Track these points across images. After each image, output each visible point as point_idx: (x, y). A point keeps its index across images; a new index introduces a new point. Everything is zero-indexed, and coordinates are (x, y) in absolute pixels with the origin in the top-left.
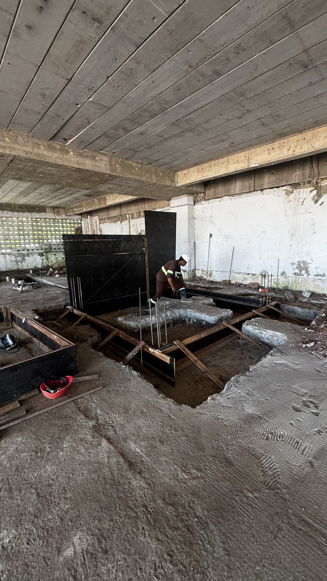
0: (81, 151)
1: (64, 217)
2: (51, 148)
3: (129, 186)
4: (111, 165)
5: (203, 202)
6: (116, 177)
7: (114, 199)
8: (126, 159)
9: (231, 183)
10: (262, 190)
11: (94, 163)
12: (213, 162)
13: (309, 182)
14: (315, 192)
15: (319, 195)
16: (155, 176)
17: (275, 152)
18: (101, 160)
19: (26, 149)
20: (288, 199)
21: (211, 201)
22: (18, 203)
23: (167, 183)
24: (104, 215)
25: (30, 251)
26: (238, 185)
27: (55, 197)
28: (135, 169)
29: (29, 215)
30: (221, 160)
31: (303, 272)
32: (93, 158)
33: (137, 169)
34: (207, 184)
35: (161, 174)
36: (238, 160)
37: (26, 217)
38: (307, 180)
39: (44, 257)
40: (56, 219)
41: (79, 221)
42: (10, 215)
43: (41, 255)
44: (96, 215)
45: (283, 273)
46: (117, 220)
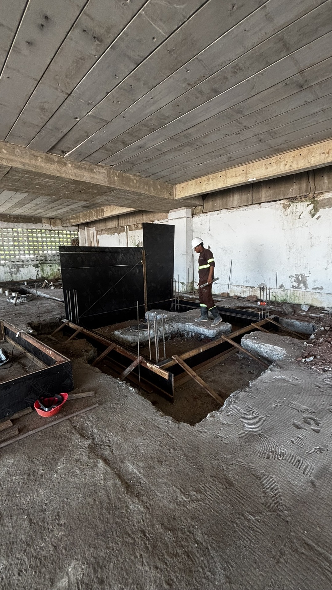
0: (79, 164)
1: (60, 228)
2: (49, 160)
3: (127, 199)
4: (109, 177)
5: (201, 215)
6: (114, 189)
7: (112, 211)
8: (125, 172)
9: (229, 197)
10: (260, 204)
11: (92, 175)
12: (211, 176)
13: (306, 196)
14: (312, 206)
15: (316, 209)
16: (154, 189)
17: (272, 166)
18: (99, 172)
19: (23, 160)
20: (286, 213)
21: (209, 214)
22: (13, 213)
23: (165, 196)
24: (101, 226)
25: (25, 262)
26: (235, 199)
27: (52, 208)
28: (133, 181)
29: (25, 226)
30: (220, 174)
31: (302, 285)
32: (92, 170)
33: (135, 181)
34: (205, 197)
35: (159, 187)
36: (236, 174)
37: (21, 228)
38: (304, 194)
39: (39, 269)
40: (52, 230)
41: (76, 233)
42: (5, 226)
43: (36, 266)
44: (93, 227)
45: (282, 286)
46: (114, 231)
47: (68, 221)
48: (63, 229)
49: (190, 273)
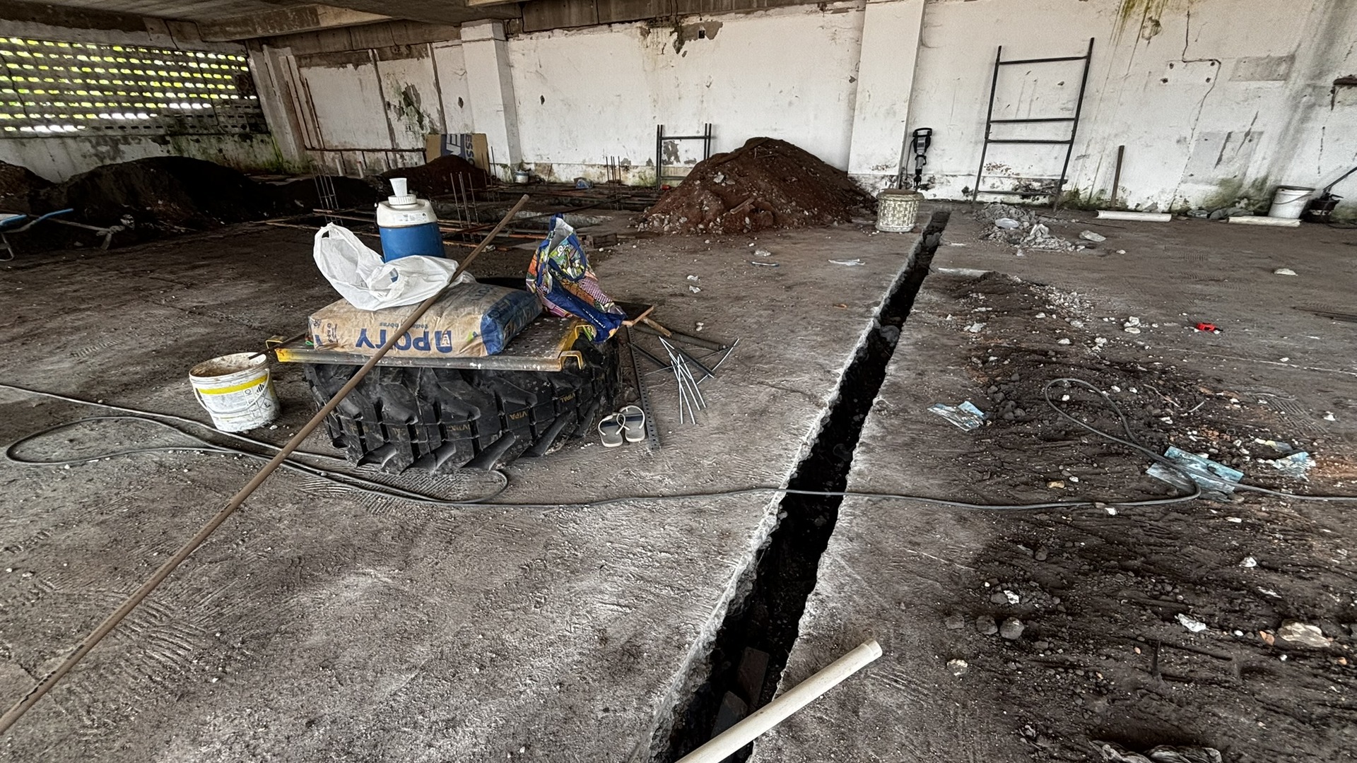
1: (198, 44)
5: (521, 36)
7: (339, 17)
9: (562, 6)
10: (610, 24)
13: (668, 19)
14: (675, 36)
15: (681, 41)
20: (645, 43)
21: (534, 36)
24: (309, 47)
25: (129, 131)
26: (573, 11)
31: (673, 158)
34: (523, 4)
37: (93, 41)
38: (664, 15)
40: (178, 50)
41: (242, 59)
42: (49, 35)
43: (161, 140)
44: (285, 46)
45: (649, 162)
46: (344, 59)
47: (217, 29)
48: (206, 48)
49: (514, 146)
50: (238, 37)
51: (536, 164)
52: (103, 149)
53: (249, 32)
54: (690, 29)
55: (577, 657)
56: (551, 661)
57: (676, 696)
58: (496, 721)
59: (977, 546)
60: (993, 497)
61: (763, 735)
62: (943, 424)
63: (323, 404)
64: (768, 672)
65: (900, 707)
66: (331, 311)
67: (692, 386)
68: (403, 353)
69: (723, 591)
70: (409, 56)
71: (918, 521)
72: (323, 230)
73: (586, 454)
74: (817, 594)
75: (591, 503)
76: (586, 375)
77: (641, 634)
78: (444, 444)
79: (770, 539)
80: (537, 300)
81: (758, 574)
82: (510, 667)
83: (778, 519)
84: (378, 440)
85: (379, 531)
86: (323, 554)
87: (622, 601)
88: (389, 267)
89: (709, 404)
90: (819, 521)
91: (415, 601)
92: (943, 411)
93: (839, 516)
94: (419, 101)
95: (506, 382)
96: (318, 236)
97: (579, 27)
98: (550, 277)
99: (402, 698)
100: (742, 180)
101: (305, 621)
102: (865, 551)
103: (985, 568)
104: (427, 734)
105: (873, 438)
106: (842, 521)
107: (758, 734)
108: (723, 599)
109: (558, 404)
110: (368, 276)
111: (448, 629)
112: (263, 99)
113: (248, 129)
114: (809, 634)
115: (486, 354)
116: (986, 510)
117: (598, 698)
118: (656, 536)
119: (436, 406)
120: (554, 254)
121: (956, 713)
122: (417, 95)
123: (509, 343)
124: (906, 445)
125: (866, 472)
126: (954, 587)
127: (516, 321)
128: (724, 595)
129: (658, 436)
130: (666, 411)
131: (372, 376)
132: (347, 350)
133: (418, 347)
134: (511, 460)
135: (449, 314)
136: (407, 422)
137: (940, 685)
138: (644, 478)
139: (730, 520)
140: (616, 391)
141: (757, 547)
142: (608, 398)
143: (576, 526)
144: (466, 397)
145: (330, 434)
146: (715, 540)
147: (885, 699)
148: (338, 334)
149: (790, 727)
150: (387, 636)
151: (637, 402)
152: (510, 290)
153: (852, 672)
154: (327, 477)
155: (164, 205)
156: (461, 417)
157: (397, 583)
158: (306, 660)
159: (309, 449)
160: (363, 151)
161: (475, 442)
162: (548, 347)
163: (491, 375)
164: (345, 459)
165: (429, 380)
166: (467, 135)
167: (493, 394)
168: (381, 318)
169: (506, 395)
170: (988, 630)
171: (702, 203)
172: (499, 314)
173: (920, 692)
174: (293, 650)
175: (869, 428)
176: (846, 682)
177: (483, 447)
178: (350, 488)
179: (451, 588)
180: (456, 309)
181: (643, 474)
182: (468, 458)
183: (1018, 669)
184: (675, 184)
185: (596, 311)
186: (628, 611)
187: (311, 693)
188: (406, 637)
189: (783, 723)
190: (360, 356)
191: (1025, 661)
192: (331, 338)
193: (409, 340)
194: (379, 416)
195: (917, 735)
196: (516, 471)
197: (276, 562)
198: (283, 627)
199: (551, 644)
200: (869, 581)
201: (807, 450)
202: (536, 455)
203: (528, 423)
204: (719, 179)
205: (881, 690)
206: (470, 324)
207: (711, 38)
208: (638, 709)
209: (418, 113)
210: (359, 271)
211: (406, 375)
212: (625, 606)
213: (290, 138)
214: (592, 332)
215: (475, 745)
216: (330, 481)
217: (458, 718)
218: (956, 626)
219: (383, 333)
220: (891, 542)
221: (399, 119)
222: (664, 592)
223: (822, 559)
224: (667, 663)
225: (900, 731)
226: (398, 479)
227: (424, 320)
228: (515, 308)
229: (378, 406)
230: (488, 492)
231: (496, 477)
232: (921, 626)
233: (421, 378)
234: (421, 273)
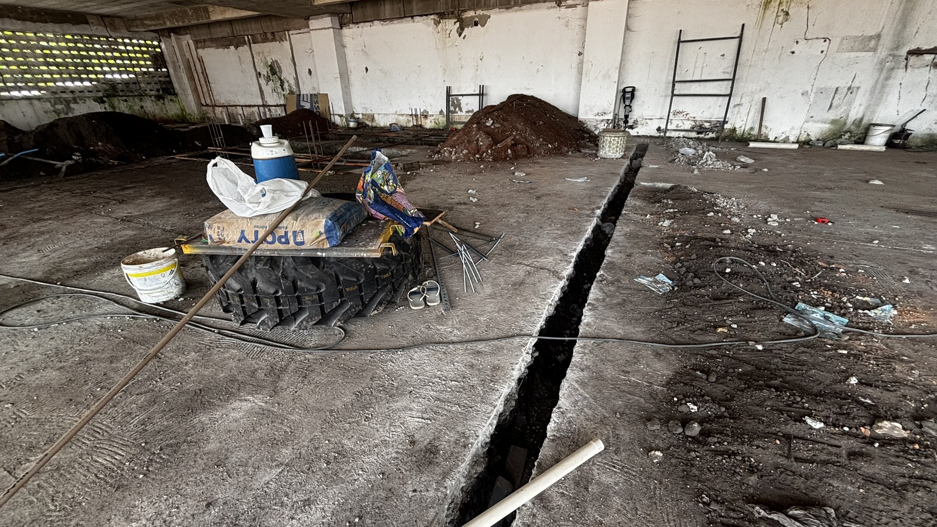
1: (125, 33)
5: (351, 26)
7: (223, 13)
9: (380, 5)
10: (412, 17)
13: (453, 13)
14: (458, 24)
15: (462, 28)
20: (437, 30)
21: (360, 25)
24: (203, 34)
25: (77, 94)
26: (387, 8)
31: (457, 109)
34: (352, 3)
37: (51, 32)
38: (450, 10)
39: (107, 105)
40: (111, 37)
41: (156, 43)
42: (18, 27)
43: (100, 100)
44: (186, 34)
45: (441, 112)
46: (228, 43)
47: (138, 22)
48: (131, 36)
49: (348, 102)
50: (153, 28)
51: (363, 114)
52: (59, 107)
53: (161, 24)
54: (468, 20)
55: (394, 455)
56: (376, 458)
57: (463, 480)
58: (338, 500)
59: (669, 373)
60: (679, 339)
61: (523, 505)
62: (644, 289)
63: (215, 283)
64: (527, 462)
65: (616, 484)
66: (220, 218)
67: (472, 266)
68: (270, 247)
69: (495, 407)
70: (274, 40)
71: (628, 356)
72: (213, 162)
73: (399, 314)
74: (559, 408)
75: (403, 348)
76: (398, 260)
77: (438, 438)
78: (300, 309)
79: (527, 371)
80: (363, 208)
81: (519, 395)
82: (348, 462)
83: (532, 357)
84: (254, 307)
85: (256, 370)
86: (217, 387)
87: (424, 415)
88: (260, 187)
89: (484, 279)
90: (561, 358)
91: (282, 418)
92: (644, 281)
93: (574, 354)
94: (281, 72)
95: (343, 265)
96: (210, 166)
97: (391, 19)
98: (372, 192)
99: (273, 485)
100: (505, 124)
101: (204, 434)
102: (591, 378)
103: (674, 388)
104: (290, 510)
105: (597, 300)
106: (576, 358)
107: (519, 505)
108: (494, 413)
109: (379, 280)
110: (245, 193)
111: (305, 437)
112: (171, 71)
113: (161, 92)
114: (554, 436)
115: (328, 246)
116: (676, 348)
117: (409, 482)
118: (448, 370)
119: (294, 283)
120: (375, 176)
121: (655, 488)
122: (279, 67)
123: (345, 238)
124: (619, 304)
125: (593, 324)
126: (654, 401)
127: (349, 223)
128: (496, 409)
129: (449, 301)
130: (455, 284)
131: (249, 263)
132: (231, 245)
133: (280, 242)
134: (347, 319)
135: (302, 219)
136: (274, 294)
137: (644, 469)
138: (439, 330)
139: (499, 358)
140: (419, 271)
141: (518, 376)
142: (414, 275)
143: (393, 364)
144: (315, 276)
145: (221, 303)
146: (489, 372)
147: (606, 479)
148: (225, 233)
149: (541, 500)
150: (262, 443)
151: (435, 278)
152: (345, 202)
153: (584, 461)
154: (219, 333)
155: (103, 146)
156: (312, 290)
157: (269, 406)
158: (206, 461)
159: (206, 314)
160: (242, 106)
161: (322, 308)
162: (372, 240)
163: (332, 261)
164: (231, 320)
165: (289, 265)
166: (315, 95)
167: (333, 273)
168: (255, 222)
169: (342, 275)
170: (676, 430)
171: (478, 140)
172: (337, 218)
173: (630, 474)
174: (196, 454)
175: (594, 293)
176: (579, 468)
177: (327, 311)
178: (235, 341)
179: (306, 409)
180: (307, 215)
181: (439, 327)
182: (317, 319)
183: (697, 457)
184: (459, 127)
185: (405, 216)
186: (429, 422)
187: (209, 484)
188: (275, 443)
189: (536, 497)
190: (240, 249)
191: (702, 451)
192: (220, 237)
193: (274, 237)
194: (255, 290)
195: (628, 503)
196: (351, 327)
197: (184, 393)
198: (189, 438)
199: (376, 446)
200: (595, 398)
201: (552, 309)
202: (364, 316)
203: (358, 294)
204: (489, 123)
205: (604, 473)
206: (317, 225)
207: (483, 26)
208: (437, 490)
209: (280, 79)
210: (239, 190)
211: (273, 261)
212: (427, 419)
213: (191, 98)
214: (402, 230)
215: (324, 517)
216: (221, 336)
217: (312, 499)
218: (654, 428)
219: (256, 232)
220: (610, 372)
221: (267, 84)
222: (454, 409)
223: (562, 383)
224: (457, 457)
225: (617, 501)
226: (268, 334)
227: (284, 223)
228: (348, 214)
229: (254, 283)
230: (332, 342)
231: (337, 332)
232: (631, 429)
233: (283, 264)
234: (283, 191)
